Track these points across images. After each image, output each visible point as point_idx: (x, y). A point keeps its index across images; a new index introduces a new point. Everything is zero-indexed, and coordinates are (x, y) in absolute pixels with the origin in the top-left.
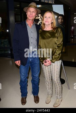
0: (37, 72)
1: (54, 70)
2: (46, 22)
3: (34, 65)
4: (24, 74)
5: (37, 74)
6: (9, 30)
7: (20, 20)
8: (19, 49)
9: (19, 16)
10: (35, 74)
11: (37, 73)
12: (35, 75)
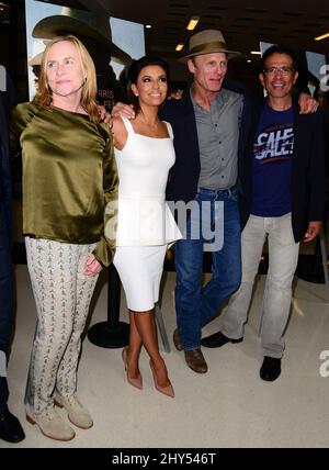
2: (58, 83)
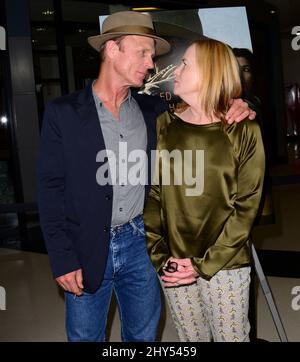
0: (146, 319)
1: (221, 311)
3: (131, 288)
4: (88, 331)
5: (147, 330)
6: (8, 117)
7: (56, 75)
8: (68, 219)
9: (55, 60)
10: (137, 329)
11: (147, 324)
12: (140, 331)
